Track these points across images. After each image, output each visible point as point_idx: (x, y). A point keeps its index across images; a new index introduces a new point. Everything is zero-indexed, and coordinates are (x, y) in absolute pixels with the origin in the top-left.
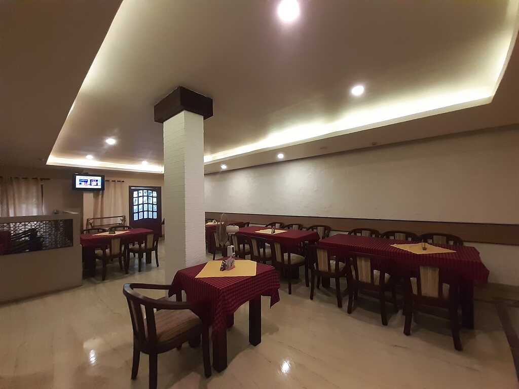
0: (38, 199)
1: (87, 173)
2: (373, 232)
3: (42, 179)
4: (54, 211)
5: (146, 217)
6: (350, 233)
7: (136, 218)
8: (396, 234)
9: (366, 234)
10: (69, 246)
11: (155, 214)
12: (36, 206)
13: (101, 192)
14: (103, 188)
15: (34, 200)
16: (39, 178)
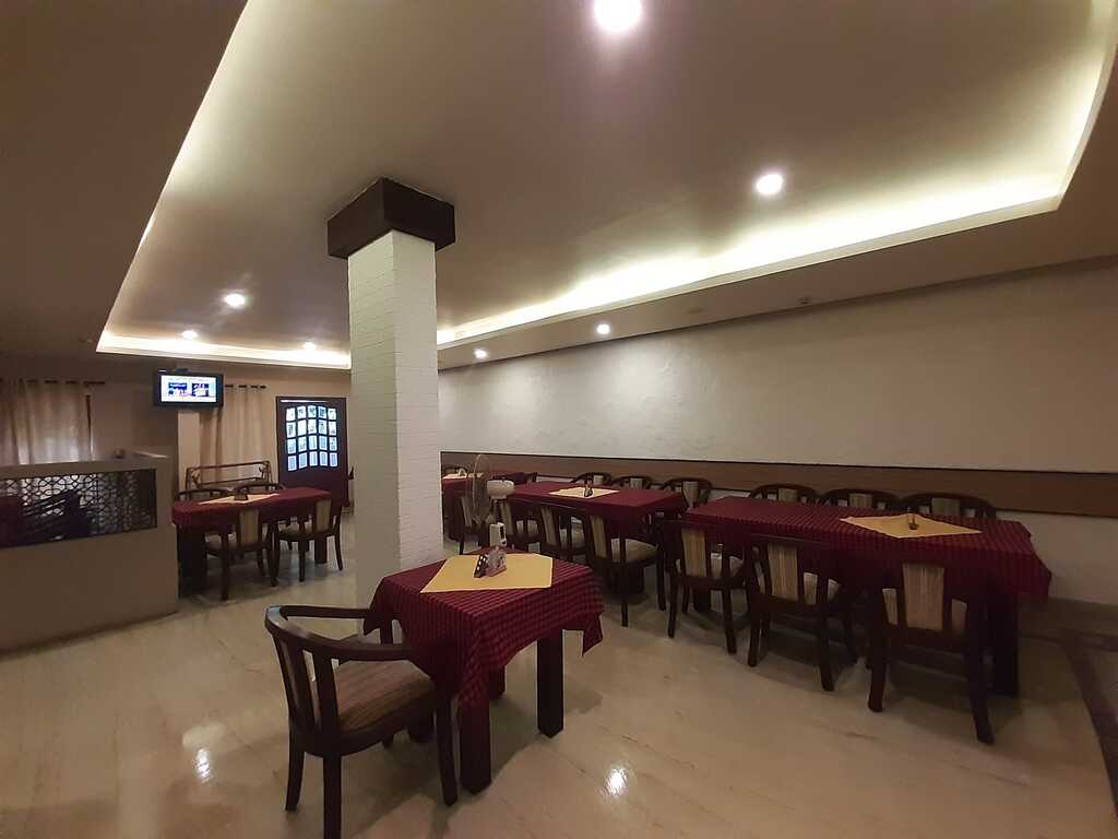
0: (79, 426)
1: (186, 370)
2: (802, 491)
3: (87, 384)
4: (115, 452)
5: (313, 463)
6: (753, 494)
7: (292, 466)
8: (851, 495)
9: (786, 496)
10: (149, 527)
11: (334, 457)
12: (74, 441)
13: (216, 410)
14: (219, 403)
15: (72, 428)
16: (81, 382)
